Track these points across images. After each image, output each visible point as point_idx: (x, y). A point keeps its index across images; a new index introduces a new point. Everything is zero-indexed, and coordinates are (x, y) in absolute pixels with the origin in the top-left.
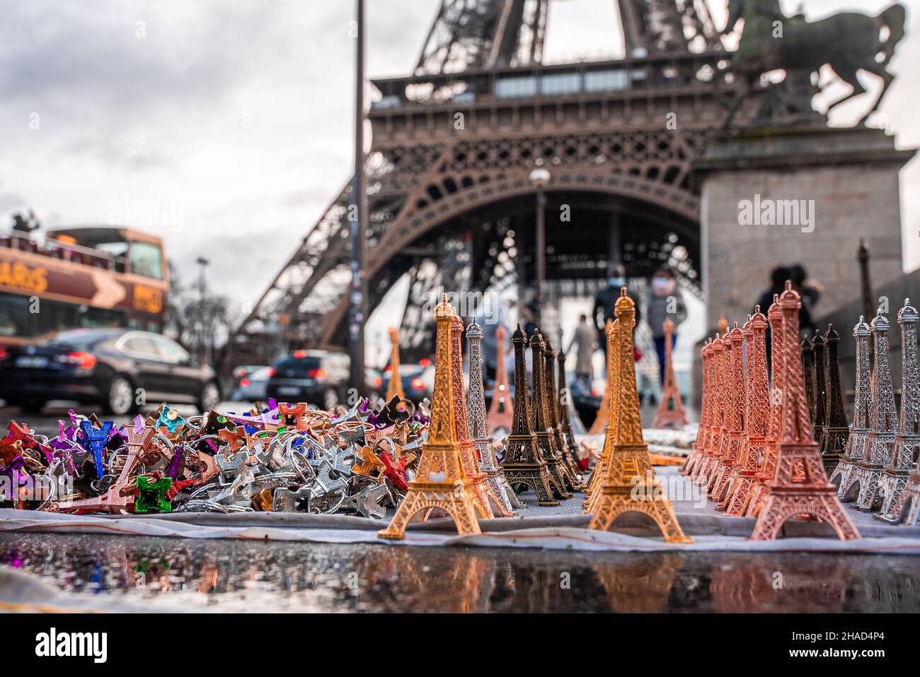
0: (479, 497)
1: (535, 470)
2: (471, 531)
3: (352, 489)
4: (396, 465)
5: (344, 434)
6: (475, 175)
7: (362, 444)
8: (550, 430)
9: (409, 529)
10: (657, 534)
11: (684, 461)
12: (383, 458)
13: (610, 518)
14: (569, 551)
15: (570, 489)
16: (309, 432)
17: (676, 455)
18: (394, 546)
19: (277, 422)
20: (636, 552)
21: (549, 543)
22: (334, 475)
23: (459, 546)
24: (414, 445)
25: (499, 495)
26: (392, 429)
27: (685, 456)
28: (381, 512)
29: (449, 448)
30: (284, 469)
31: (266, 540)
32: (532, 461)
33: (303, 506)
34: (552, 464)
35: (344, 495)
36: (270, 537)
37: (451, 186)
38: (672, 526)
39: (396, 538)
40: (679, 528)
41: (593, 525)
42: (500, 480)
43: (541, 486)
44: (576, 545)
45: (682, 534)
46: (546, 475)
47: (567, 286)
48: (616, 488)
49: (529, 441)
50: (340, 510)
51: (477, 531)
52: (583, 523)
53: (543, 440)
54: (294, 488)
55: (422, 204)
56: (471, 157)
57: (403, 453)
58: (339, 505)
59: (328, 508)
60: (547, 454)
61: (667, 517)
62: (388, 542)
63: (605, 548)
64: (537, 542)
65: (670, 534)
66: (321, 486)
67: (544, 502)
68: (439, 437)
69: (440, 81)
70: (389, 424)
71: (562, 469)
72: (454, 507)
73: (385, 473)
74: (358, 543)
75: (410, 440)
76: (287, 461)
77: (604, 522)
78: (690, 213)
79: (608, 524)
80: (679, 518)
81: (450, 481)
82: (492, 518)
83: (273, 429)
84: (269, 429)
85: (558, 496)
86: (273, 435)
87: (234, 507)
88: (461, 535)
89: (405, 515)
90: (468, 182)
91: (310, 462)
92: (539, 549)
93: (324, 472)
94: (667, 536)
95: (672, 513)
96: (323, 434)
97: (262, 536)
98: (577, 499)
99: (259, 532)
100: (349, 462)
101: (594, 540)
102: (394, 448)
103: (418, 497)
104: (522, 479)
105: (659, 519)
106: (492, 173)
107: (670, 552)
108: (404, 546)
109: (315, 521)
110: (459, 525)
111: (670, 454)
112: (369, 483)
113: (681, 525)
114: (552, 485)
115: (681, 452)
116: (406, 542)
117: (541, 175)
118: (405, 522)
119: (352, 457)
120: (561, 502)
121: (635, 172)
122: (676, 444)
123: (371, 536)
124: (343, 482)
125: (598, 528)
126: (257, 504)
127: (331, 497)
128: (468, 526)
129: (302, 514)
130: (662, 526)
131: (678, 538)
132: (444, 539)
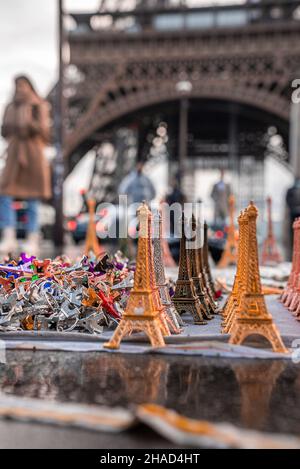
0: (163, 323)
1: (193, 302)
2: (159, 344)
3: (82, 316)
4: (108, 299)
5: (75, 280)
6: (139, 84)
7: (87, 286)
8: (200, 276)
9: (122, 342)
10: (269, 346)
11: (280, 291)
12: (100, 296)
13: (242, 337)
14: (218, 357)
15: (212, 312)
16: (53, 278)
17: (275, 287)
18: (113, 353)
19: (31, 270)
20: (257, 359)
21: (205, 352)
22: (71, 307)
23: (153, 353)
24: (118, 286)
25: (172, 318)
26: (104, 276)
27: (281, 288)
28: (100, 329)
29: (146, 294)
30: (40, 303)
31: (34, 350)
32: (190, 296)
33: (54, 326)
34: (201, 298)
35: (77, 319)
36: (37, 347)
37: (123, 92)
38: (278, 342)
39: (114, 348)
40: (282, 344)
41: (231, 341)
42: (172, 309)
43: (196, 312)
44: (222, 354)
45: (284, 347)
46: (199, 304)
47: (200, 162)
48: (246, 319)
49: (189, 284)
50: (76, 328)
51: (163, 344)
52: (225, 340)
53: (196, 282)
54: (47, 315)
55: (103, 104)
56: (137, 71)
57: (112, 291)
58: (75, 325)
59: (67, 327)
60: (199, 291)
61: (276, 337)
62: (109, 351)
63: (239, 355)
64: (199, 352)
65: (277, 347)
66: (64, 313)
67: (198, 322)
68: (140, 287)
69: (117, 15)
70: (103, 273)
71: (207, 300)
72: (149, 329)
73: (102, 305)
74: (91, 351)
75: (115, 283)
76: (42, 297)
77: (238, 339)
78: (284, 114)
79: (240, 341)
80: (282, 337)
81: (147, 313)
82: (170, 335)
83: (30, 276)
84: (26, 275)
85: (205, 318)
86: (29, 279)
87: (9, 328)
88: (154, 346)
89: (120, 334)
90: (134, 90)
91: (55, 298)
92: (200, 356)
93: (65, 304)
94: (275, 349)
95: (278, 335)
96: (60, 278)
97: (31, 347)
98: (217, 320)
99: (30, 344)
100: (79, 297)
101: (232, 350)
102: (106, 288)
103: (127, 323)
104: (184, 307)
105: (271, 339)
106: (151, 83)
107: (278, 359)
108: (119, 353)
109: (61, 336)
110: (153, 341)
111: (270, 286)
112: (92, 311)
113: (284, 341)
114: (202, 311)
115: (278, 284)
116: (120, 351)
117: (185, 86)
118: (120, 339)
119: (81, 294)
120: (208, 322)
121: (248, 85)
122: (274, 278)
123: (98, 346)
124: (77, 311)
125: (235, 343)
126: (24, 325)
127: (70, 320)
128: (157, 340)
129: (53, 332)
130: (272, 343)
131: (282, 351)
132: (143, 349)
